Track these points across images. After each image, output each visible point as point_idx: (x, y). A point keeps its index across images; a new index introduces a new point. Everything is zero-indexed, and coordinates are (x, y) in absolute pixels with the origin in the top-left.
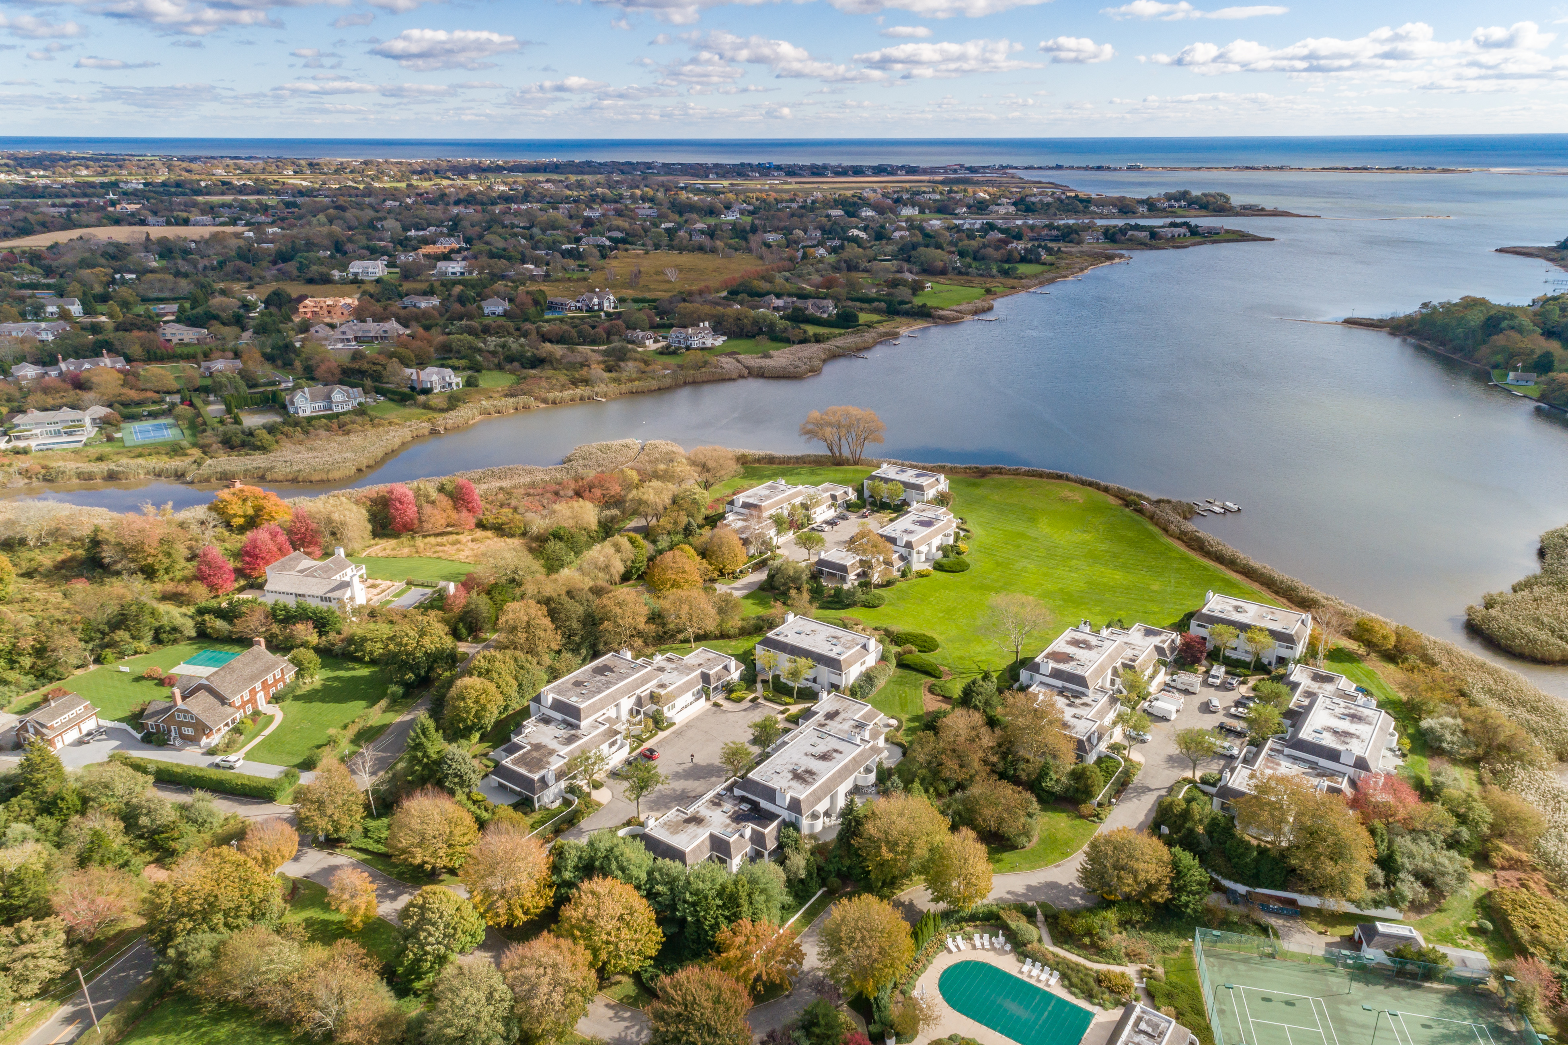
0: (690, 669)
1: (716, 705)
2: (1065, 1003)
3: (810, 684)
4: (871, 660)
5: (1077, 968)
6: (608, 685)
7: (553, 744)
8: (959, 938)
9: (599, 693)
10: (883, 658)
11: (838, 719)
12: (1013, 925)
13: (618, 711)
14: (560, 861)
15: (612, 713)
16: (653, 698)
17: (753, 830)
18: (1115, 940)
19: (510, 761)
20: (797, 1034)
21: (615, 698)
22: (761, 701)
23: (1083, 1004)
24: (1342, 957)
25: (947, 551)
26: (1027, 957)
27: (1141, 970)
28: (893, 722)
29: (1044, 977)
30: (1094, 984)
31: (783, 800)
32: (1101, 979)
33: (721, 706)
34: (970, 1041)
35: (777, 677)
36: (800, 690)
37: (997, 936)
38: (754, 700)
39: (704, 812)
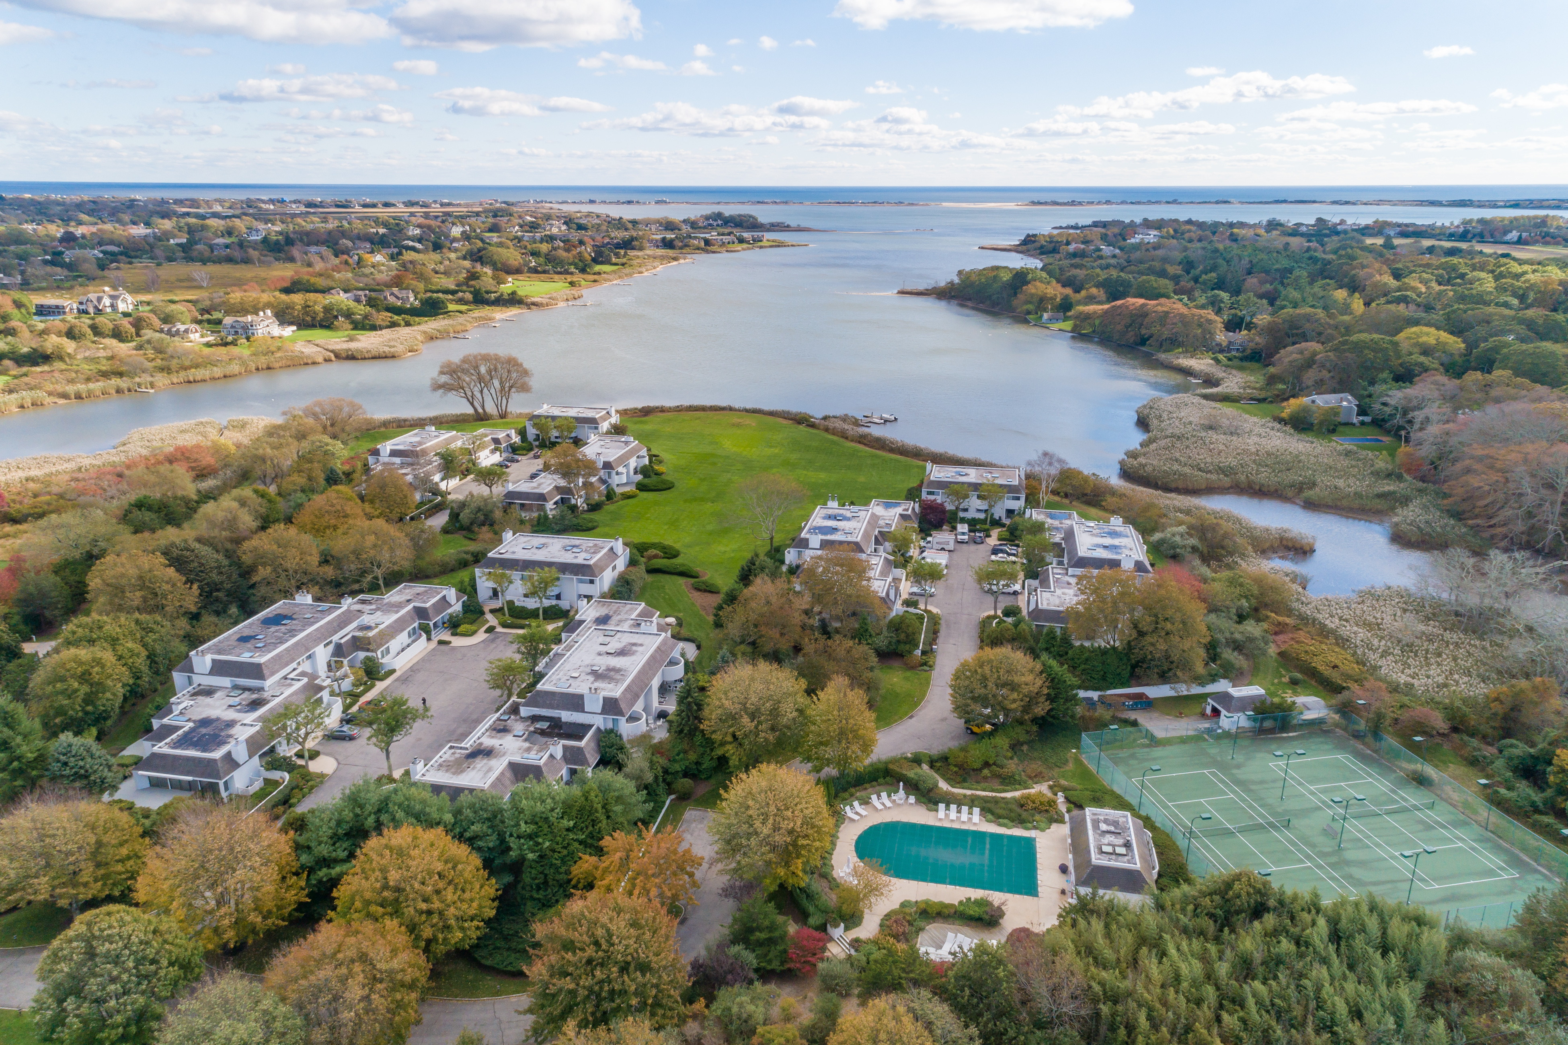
0: (396, 606)
1: (441, 642)
2: (999, 836)
3: (554, 602)
4: (621, 564)
5: (996, 801)
6: (292, 633)
7: (230, 715)
8: (856, 804)
9: (282, 643)
10: (632, 563)
11: (615, 619)
12: (911, 774)
13: (314, 665)
14: (306, 835)
15: (306, 667)
16: (357, 644)
17: (565, 747)
18: (1012, 766)
19: (163, 748)
20: (735, 949)
21: (305, 649)
22: (500, 629)
23: (1018, 832)
24: (1209, 731)
25: (645, 471)
26: (936, 803)
27: (1051, 787)
28: (671, 620)
29: (964, 816)
30: (1019, 810)
31: (593, 704)
32: (1021, 804)
33: (449, 643)
34: (927, 902)
35: (511, 603)
36: (546, 611)
37: (896, 792)
38: (491, 630)
39: (488, 742)
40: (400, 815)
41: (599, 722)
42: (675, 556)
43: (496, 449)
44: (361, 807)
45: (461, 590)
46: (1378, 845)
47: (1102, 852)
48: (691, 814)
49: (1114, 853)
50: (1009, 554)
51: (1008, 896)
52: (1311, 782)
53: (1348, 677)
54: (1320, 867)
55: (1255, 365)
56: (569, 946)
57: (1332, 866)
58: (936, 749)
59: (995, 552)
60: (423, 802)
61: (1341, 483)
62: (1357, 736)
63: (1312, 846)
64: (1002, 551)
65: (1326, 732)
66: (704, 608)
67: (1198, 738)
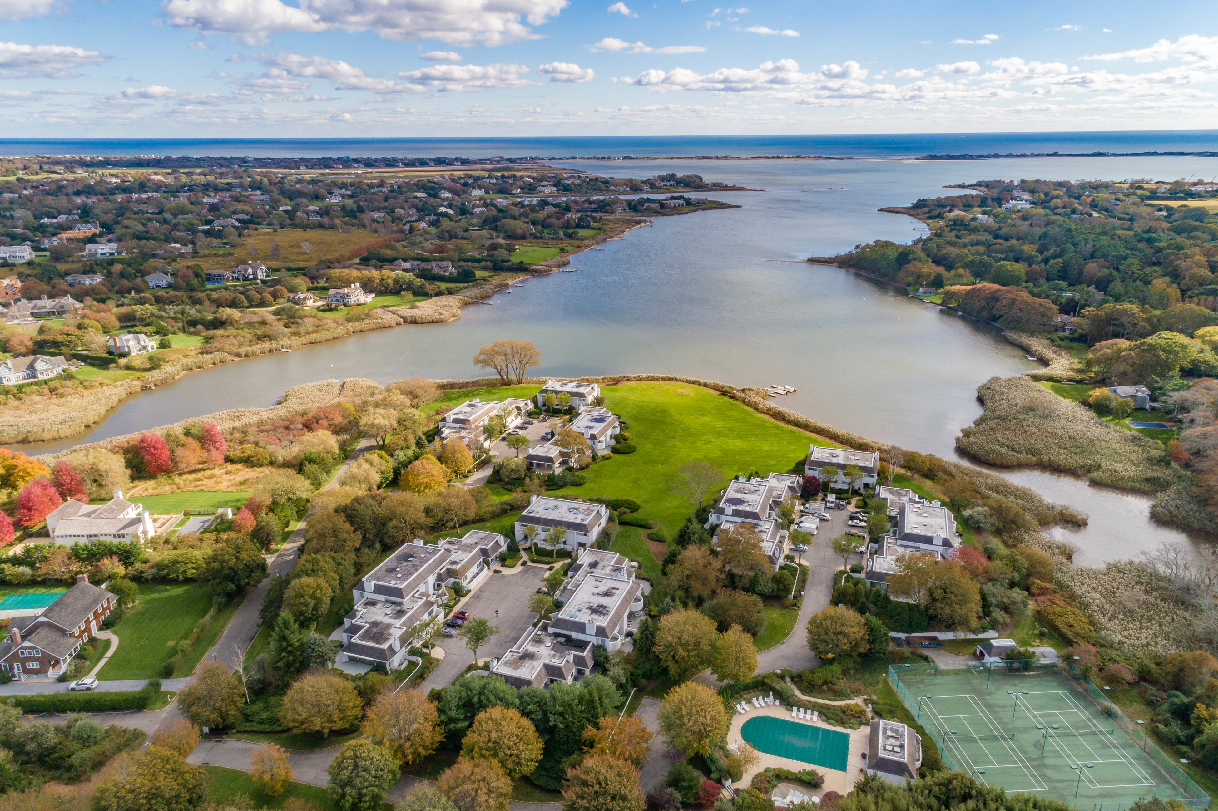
0: (469, 547)
1: (496, 571)
2: (828, 731)
3: (562, 546)
4: (603, 522)
5: (827, 707)
6: (416, 568)
7: (387, 620)
8: (743, 703)
9: (412, 574)
10: (610, 520)
11: (600, 566)
12: (777, 687)
13: (427, 587)
14: (442, 704)
15: (422, 588)
16: (451, 573)
17: (575, 656)
18: (842, 683)
19: (355, 640)
20: (670, 790)
21: (423, 578)
22: (529, 563)
23: (840, 729)
24: (975, 667)
25: (618, 438)
26: (792, 706)
27: (865, 700)
28: (635, 564)
29: (808, 717)
30: (842, 715)
31: (591, 630)
32: (844, 711)
33: (499, 572)
34: (780, 770)
35: (536, 544)
36: (558, 551)
37: (768, 696)
38: (524, 564)
39: (531, 649)
40: (492, 698)
41: (594, 640)
42: (636, 510)
43: (518, 414)
44: (471, 690)
45: (506, 536)
46: (1068, 756)
47: (885, 749)
48: (646, 701)
49: (893, 751)
50: (861, 521)
51: (829, 770)
52: (1035, 709)
53: (1077, 635)
54: (1026, 767)
55: (1081, 346)
56: (585, 784)
57: (1036, 768)
58: (797, 667)
59: (852, 518)
60: (504, 691)
61: (1119, 467)
62: (1075, 678)
63: (1025, 753)
64: (857, 518)
65: (1055, 673)
66: (655, 555)
67: (968, 671)
